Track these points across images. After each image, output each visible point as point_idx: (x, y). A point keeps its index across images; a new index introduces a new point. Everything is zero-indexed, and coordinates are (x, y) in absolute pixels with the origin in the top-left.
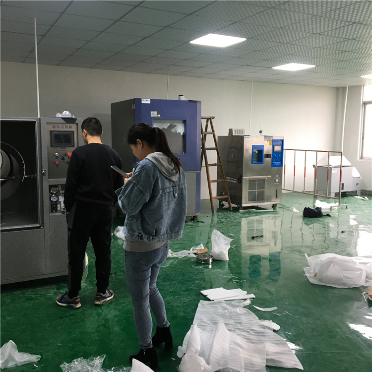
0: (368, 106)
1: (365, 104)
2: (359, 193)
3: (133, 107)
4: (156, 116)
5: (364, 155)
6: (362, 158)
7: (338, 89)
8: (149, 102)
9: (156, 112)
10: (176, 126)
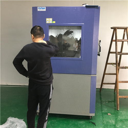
4: (51, 22)
8: (45, 10)
9: (51, 19)
10: (72, 32)
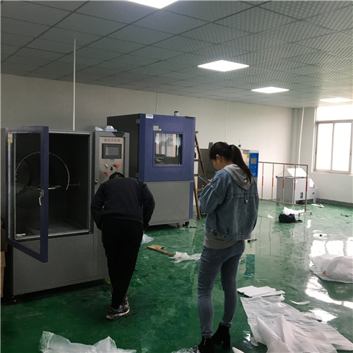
0: (320, 125)
1: (318, 123)
2: (314, 201)
3: (138, 121)
4: (157, 129)
5: (317, 168)
6: (315, 170)
7: (293, 109)
8: (152, 118)
9: (157, 127)
